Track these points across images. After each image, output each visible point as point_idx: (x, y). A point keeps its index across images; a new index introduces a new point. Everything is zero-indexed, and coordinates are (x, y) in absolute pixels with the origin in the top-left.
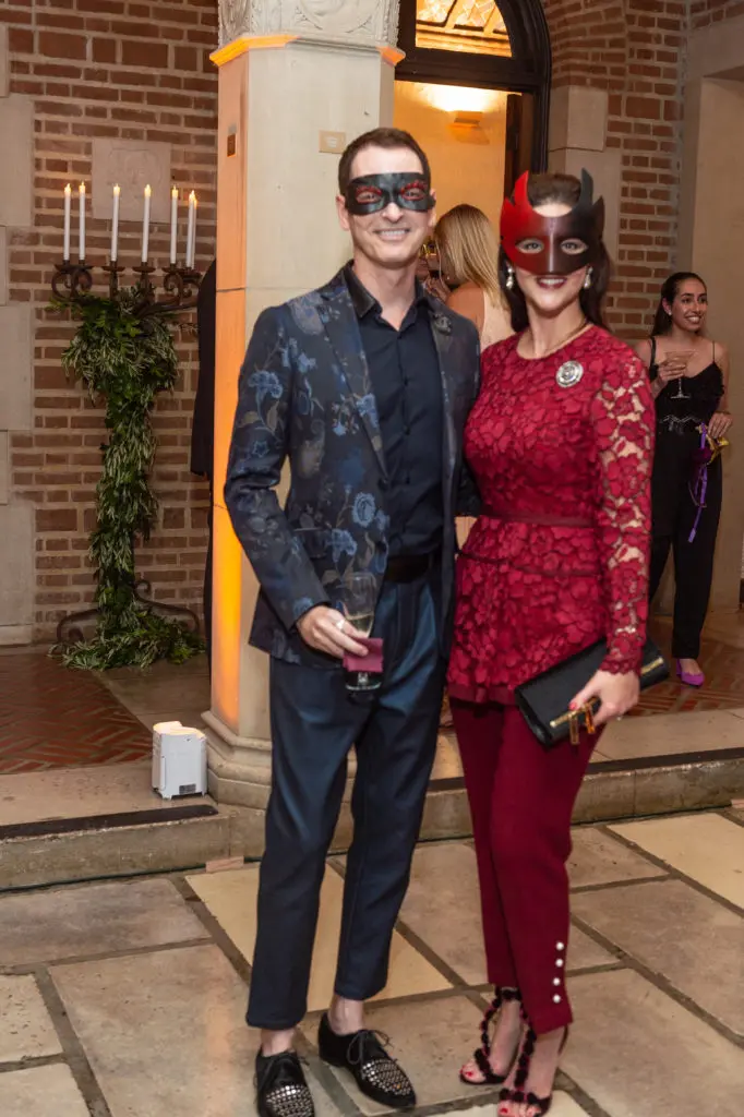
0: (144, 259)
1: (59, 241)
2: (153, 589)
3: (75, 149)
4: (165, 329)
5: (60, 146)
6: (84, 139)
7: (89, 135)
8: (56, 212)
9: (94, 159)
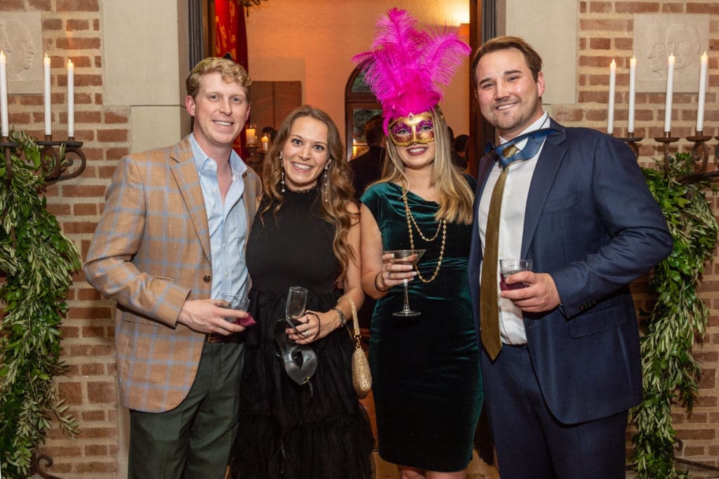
0: (700, 128)
1: (603, 116)
2: (684, 446)
3: (618, 26)
4: (703, 196)
5: (603, 24)
6: (626, 16)
7: (631, 12)
8: (600, 88)
9: (634, 35)
